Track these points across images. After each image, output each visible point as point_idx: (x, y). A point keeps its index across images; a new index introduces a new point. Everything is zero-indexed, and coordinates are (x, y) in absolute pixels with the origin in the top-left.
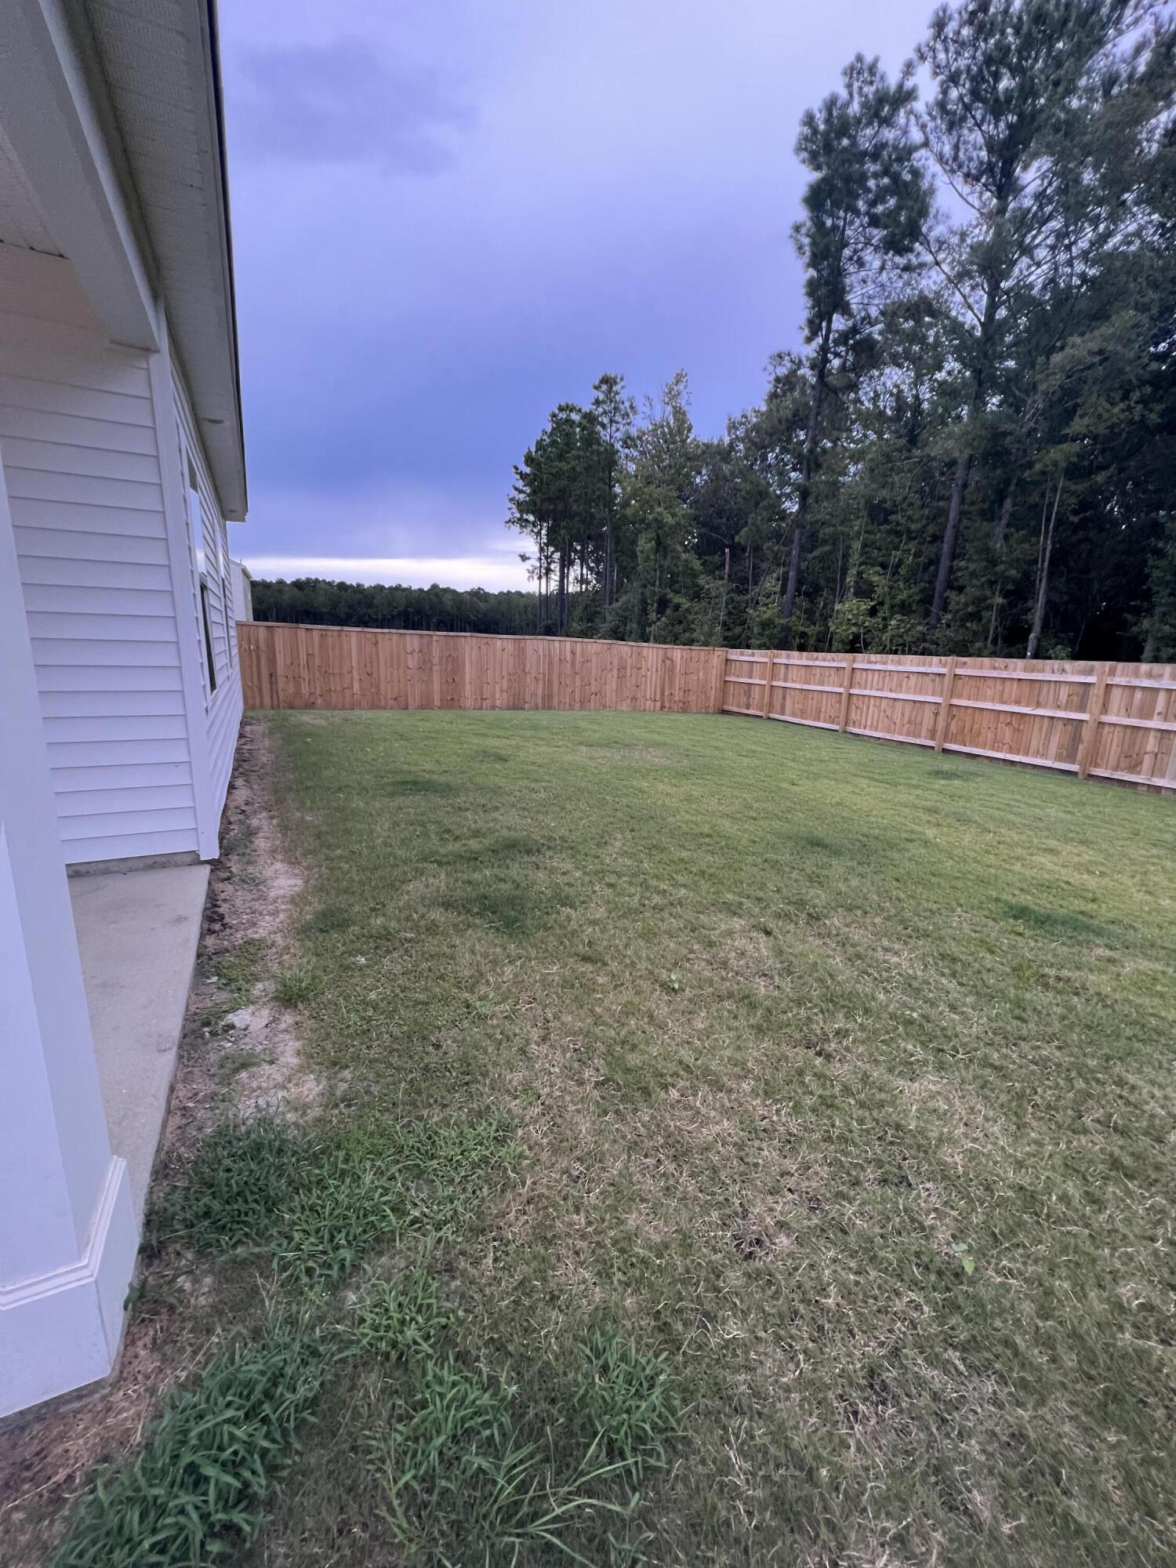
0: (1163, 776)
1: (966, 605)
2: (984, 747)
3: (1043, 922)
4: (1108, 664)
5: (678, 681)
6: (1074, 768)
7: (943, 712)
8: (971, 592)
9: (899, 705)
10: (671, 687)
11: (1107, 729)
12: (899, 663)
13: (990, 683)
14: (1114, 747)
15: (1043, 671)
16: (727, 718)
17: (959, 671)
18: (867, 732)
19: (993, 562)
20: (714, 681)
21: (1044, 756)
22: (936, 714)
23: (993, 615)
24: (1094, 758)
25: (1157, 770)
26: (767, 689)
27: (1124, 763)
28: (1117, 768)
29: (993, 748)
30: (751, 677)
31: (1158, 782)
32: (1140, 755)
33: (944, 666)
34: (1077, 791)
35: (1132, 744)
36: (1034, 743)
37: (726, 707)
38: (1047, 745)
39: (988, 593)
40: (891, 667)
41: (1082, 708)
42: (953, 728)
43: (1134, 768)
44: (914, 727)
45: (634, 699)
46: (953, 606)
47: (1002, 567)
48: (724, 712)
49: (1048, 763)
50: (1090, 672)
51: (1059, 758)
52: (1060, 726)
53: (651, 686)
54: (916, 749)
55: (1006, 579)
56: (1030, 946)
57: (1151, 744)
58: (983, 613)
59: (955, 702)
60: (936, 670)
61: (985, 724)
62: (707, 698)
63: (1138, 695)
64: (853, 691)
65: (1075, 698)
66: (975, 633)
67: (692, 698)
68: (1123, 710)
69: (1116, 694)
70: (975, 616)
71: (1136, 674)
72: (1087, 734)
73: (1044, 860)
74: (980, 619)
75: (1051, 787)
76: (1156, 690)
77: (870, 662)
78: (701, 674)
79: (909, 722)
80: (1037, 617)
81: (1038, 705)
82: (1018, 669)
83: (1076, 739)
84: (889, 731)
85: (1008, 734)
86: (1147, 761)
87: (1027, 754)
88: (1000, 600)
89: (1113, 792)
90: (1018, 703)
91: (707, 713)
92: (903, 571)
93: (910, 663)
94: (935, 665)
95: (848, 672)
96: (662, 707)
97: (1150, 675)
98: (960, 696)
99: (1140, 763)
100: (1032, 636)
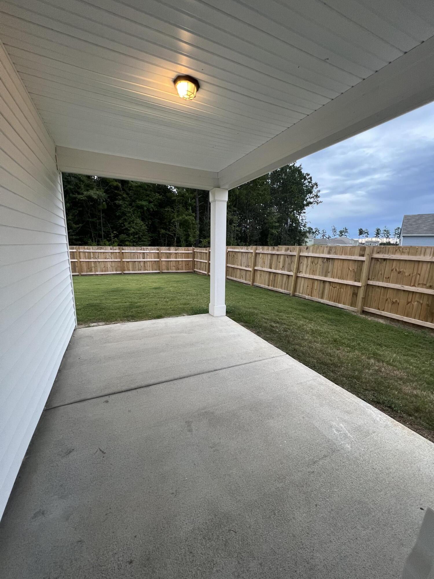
11: (82, 263)
14: (85, 267)
24: (81, 271)
25: (96, 271)
27: (88, 271)
31: (97, 273)
32: (91, 267)
35: (89, 266)
57: (93, 265)
63: (87, 254)
68: (84, 258)
69: (81, 254)
71: (85, 249)
76: (90, 252)
86: (93, 269)
99: (92, 270)
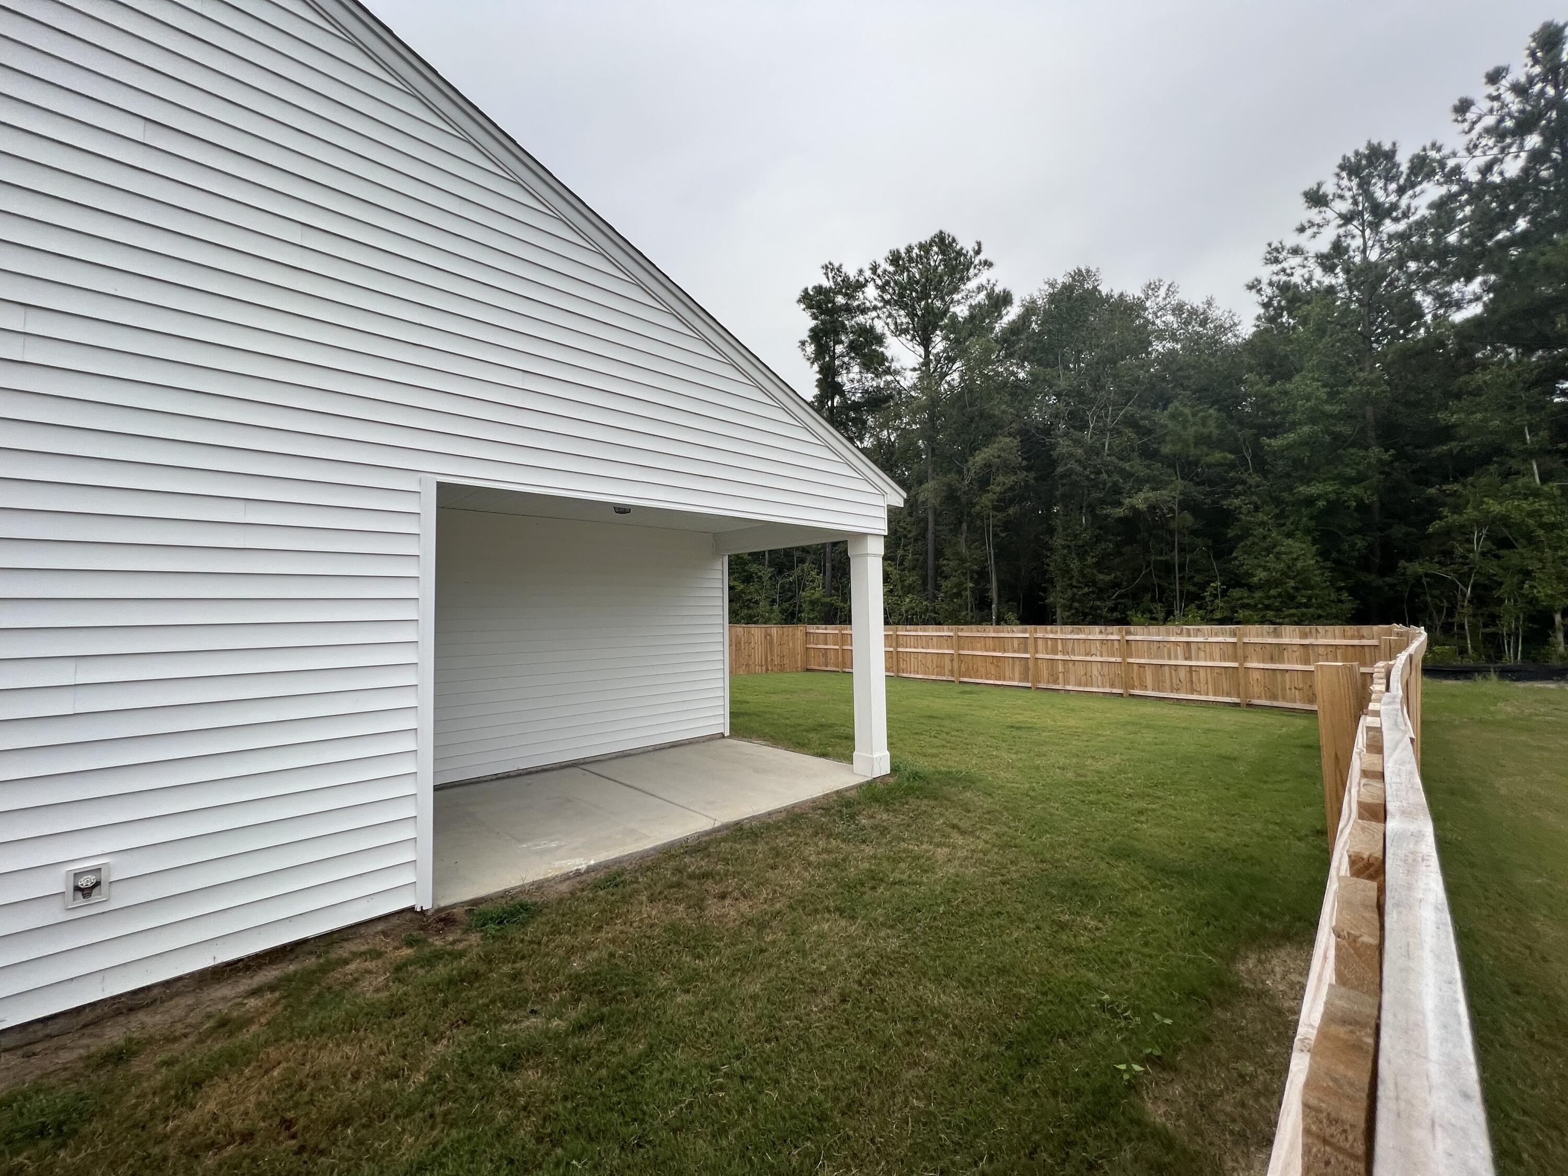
0: (1069, 684)
1: (952, 588)
2: (982, 678)
3: (1018, 728)
4: (1033, 626)
5: (776, 650)
6: (1029, 685)
7: (956, 659)
8: (954, 580)
9: (929, 656)
10: (772, 655)
11: (1039, 661)
12: (925, 631)
13: (978, 640)
14: (1044, 671)
15: (1003, 631)
16: (809, 673)
17: (960, 634)
18: (912, 676)
19: (963, 560)
20: (799, 649)
21: (1013, 680)
22: (952, 660)
23: (968, 593)
24: (1037, 679)
25: (1067, 681)
26: (840, 652)
27: (1051, 680)
28: (1048, 682)
29: (987, 679)
30: (826, 644)
31: (1068, 688)
32: (1058, 674)
33: (951, 631)
34: (1030, 694)
35: (1052, 669)
36: (1007, 674)
37: (809, 667)
38: (1013, 673)
39: (963, 580)
40: (921, 634)
41: (1026, 652)
42: (963, 669)
43: (1056, 681)
44: (940, 669)
45: (748, 665)
46: (943, 589)
47: (969, 564)
48: (808, 670)
49: (1016, 683)
50: (1025, 632)
51: (1020, 681)
52: (1017, 662)
53: (758, 654)
54: (945, 683)
55: (972, 571)
56: (1015, 733)
58: (963, 593)
59: (962, 652)
60: (947, 634)
61: (980, 664)
62: (796, 661)
63: (1049, 642)
64: (899, 650)
65: (1022, 646)
66: (960, 605)
67: (786, 661)
68: (1045, 651)
69: (1040, 642)
70: (958, 595)
72: (1031, 665)
73: (1019, 717)
74: (961, 596)
75: (1019, 694)
77: (907, 631)
78: (791, 644)
79: (937, 667)
80: (994, 594)
81: (1005, 651)
82: (990, 631)
83: (1027, 669)
84: (925, 674)
85: (992, 669)
86: (1061, 676)
87: (1004, 680)
88: (971, 585)
89: (1046, 695)
90: (994, 650)
91: (797, 671)
92: (906, 564)
93: (931, 631)
94: (946, 631)
95: (894, 637)
96: (767, 670)
97: (1052, 632)
98: (963, 649)
99: (1058, 679)
100: (993, 606)
